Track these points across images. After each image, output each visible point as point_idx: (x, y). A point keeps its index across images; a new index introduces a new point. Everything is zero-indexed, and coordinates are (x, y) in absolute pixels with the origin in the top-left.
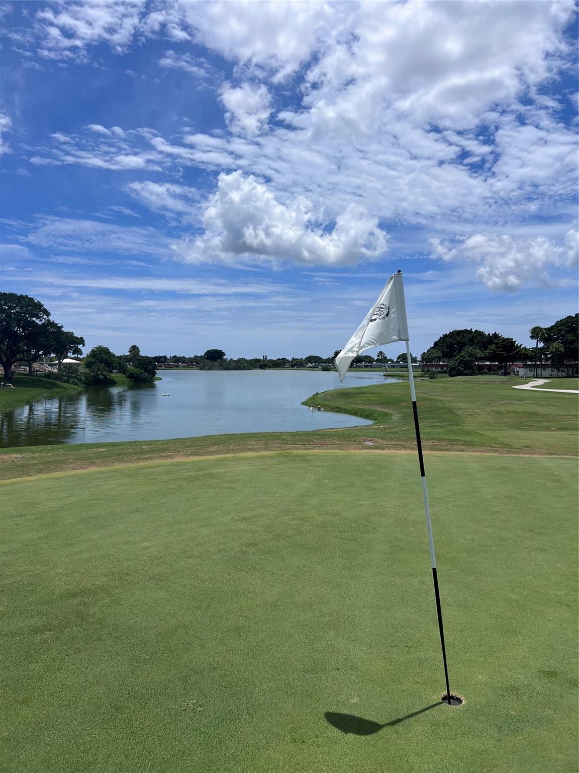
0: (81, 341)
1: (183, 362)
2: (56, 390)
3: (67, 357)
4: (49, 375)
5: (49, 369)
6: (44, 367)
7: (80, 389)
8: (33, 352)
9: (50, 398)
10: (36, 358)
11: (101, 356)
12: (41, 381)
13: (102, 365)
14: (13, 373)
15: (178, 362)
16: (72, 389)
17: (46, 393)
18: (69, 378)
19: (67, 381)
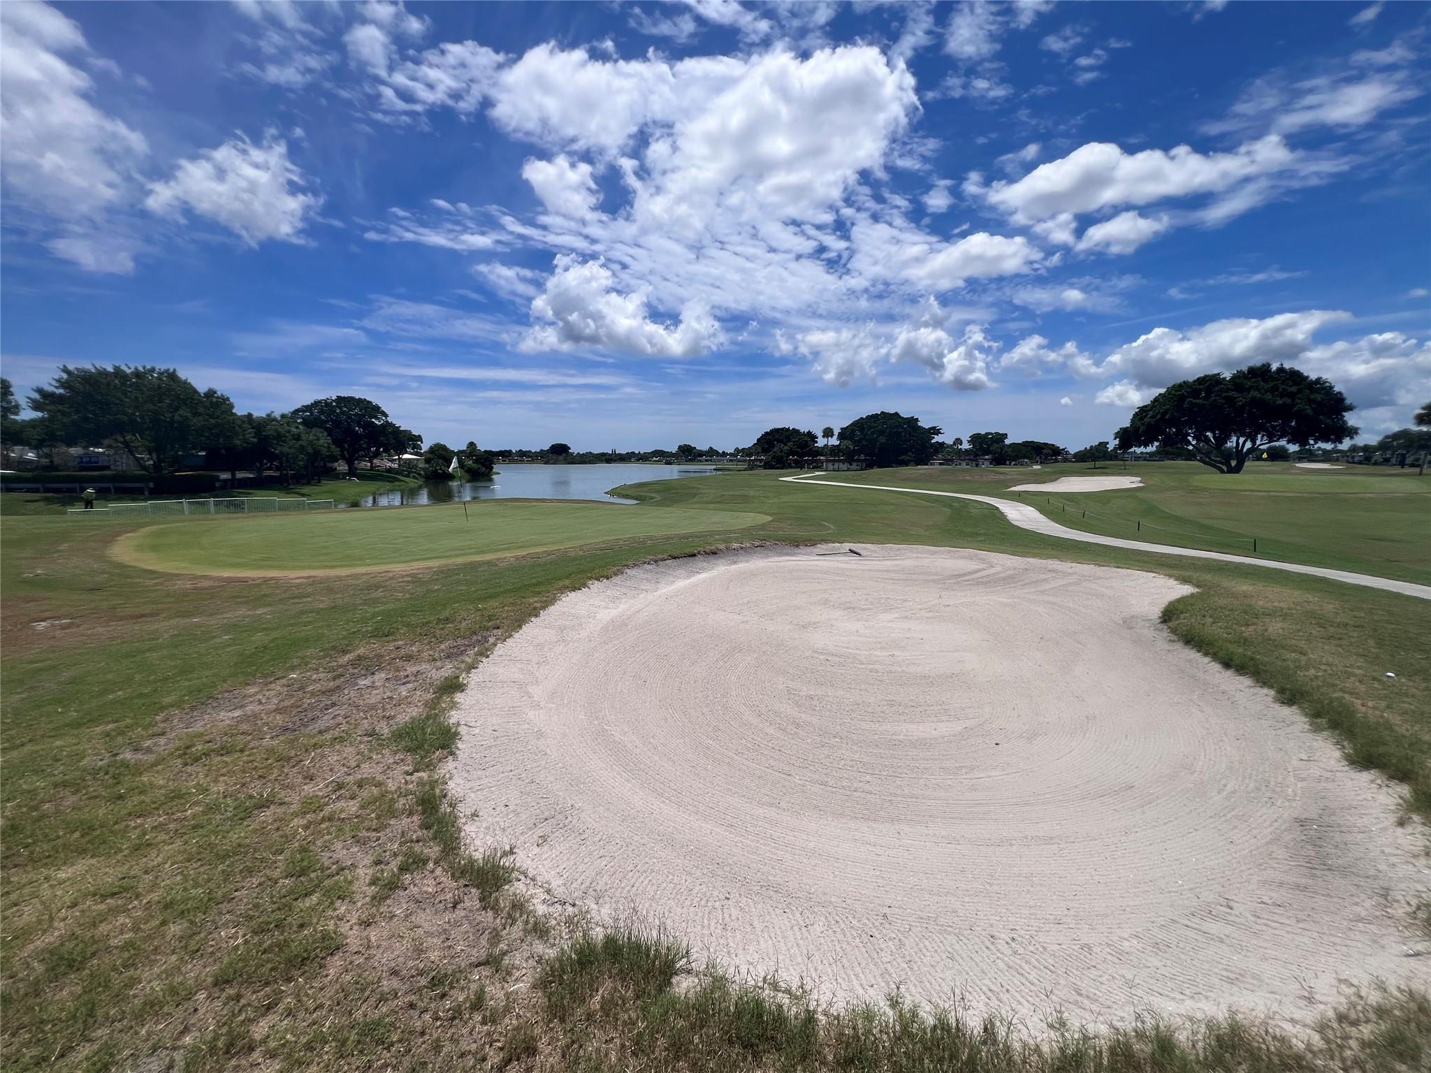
0: (419, 438)
1: (529, 457)
2: (397, 483)
3: (406, 453)
4: (390, 470)
5: (389, 464)
6: (384, 463)
7: (420, 483)
8: (373, 449)
9: (392, 491)
10: (377, 455)
11: (440, 453)
12: (382, 476)
13: (440, 461)
14: (356, 469)
15: (524, 457)
16: (412, 482)
17: (388, 486)
18: (409, 472)
19: (408, 476)
